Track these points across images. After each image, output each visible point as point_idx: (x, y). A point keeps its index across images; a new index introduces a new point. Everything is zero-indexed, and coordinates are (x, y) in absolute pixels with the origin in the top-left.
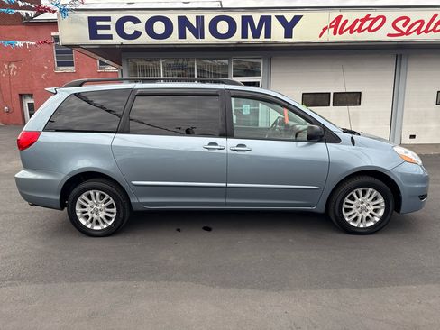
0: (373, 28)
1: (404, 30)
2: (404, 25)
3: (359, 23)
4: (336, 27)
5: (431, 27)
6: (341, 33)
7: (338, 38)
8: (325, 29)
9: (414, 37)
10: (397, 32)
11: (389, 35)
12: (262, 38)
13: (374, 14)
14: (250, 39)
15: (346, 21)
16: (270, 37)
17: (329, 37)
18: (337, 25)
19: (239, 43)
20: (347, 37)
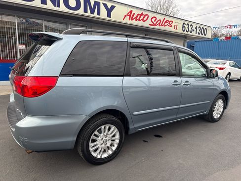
0: (144, 20)
1: (155, 23)
2: (155, 21)
3: (139, 16)
4: (130, 16)
5: (163, 24)
6: (132, 19)
7: (131, 22)
8: (125, 16)
9: (157, 27)
10: (152, 24)
11: (150, 25)
12: (95, 15)
13: (145, 13)
14: (89, 14)
15: (134, 14)
16: (100, 15)
17: (127, 21)
18: (130, 15)
19: (82, 15)
20: (134, 22)
